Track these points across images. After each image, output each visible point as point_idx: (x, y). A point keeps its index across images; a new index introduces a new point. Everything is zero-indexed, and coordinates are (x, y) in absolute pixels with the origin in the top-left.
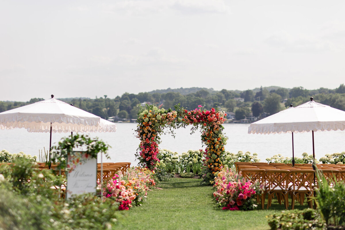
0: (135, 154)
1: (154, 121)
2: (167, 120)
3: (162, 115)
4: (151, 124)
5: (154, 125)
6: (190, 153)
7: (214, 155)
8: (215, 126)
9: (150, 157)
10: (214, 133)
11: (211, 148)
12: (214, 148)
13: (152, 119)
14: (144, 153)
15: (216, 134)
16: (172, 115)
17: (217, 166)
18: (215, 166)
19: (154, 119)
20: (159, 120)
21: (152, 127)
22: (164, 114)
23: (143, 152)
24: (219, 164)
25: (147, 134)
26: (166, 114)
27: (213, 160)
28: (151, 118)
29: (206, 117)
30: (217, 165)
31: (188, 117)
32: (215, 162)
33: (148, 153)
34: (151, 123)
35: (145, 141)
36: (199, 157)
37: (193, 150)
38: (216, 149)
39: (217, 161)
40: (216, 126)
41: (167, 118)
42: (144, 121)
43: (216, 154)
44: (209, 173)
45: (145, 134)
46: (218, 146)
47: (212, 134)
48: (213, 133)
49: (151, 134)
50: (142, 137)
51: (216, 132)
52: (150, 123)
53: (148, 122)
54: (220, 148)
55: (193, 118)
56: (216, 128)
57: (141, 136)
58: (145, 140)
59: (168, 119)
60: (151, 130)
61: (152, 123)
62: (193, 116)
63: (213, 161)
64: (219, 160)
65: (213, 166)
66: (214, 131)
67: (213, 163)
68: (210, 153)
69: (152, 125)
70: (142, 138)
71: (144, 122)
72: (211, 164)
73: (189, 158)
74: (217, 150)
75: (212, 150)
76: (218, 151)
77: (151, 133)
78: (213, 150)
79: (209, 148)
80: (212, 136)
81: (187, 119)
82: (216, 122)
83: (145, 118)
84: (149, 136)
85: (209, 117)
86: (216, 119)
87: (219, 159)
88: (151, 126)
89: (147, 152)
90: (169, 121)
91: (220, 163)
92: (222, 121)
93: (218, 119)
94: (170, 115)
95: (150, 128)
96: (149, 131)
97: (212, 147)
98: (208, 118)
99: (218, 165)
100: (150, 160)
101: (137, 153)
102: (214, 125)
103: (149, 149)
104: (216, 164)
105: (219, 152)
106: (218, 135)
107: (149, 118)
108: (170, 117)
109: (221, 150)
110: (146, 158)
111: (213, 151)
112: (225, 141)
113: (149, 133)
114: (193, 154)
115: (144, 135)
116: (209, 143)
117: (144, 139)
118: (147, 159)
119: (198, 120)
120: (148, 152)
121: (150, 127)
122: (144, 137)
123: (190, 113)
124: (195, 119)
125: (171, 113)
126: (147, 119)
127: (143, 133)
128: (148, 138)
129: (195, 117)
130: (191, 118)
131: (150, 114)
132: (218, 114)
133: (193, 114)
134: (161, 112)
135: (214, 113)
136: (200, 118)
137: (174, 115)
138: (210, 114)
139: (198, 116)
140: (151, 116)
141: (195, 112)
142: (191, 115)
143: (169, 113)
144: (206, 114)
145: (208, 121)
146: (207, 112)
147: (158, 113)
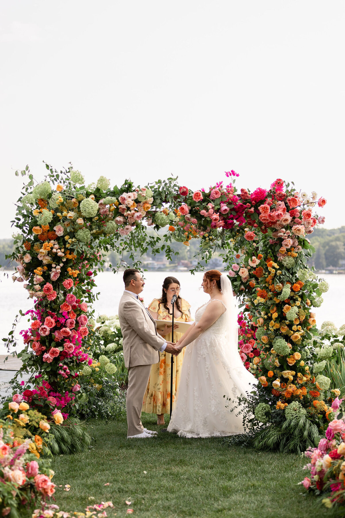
0: (5, 340)
1: (73, 222)
2: (119, 219)
3: (102, 201)
4: (60, 233)
5: (72, 235)
7: (281, 343)
8: (284, 243)
9: (59, 349)
10: (281, 266)
11: (270, 318)
12: (282, 318)
13: (65, 213)
14: (38, 335)
15: (288, 270)
16: (137, 201)
17: (293, 382)
18: (284, 380)
19: (71, 214)
20: (90, 219)
21: (65, 242)
22: (109, 198)
23: (34, 331)
24: (299, 374)
25: (49, 267)
26: (114, 199)
27: (277, 361)
28: (62, 212)
29: (252, 209)
30: (292, 378)
31: (191, 212)
32: (284, 365)
33: (50, 335)
34: (62, 229)
35: (40, 294)
38: (287, 322)
39: (291, 362)
40: (290, 242)
41: (118, 212)
42: (35, 223)
43: (287, 338)
44: (264, 405)
45: (39, 268)
46: (296, 309)
47: (274, 268)
48: (275, 265)
49: (64, 270)
50: (32, 278)
51: (288, 261)
52: (59, 230)
53: (52, 224)
54: (303, 318)
55: (211, 211)
56: (288, 250)
57: (27, 275)
58: (40, 290)
59: (122, 215)
60: (60, 254)
61: (65, 230)
62: (210, 206)
63: (277, 363)
64: (299, 361)
65: (277, 382)
66: (280, 258)
67: (276, 368)
68: (266, 334)
69: (66, 238)
70: (31, 281)
71: (37, 225)
72: (271, 373)
74: (290, 326)
75: (273, 325)
76: (294, 328)
77: (62, 265)
78: (278, 325)
79: (264, 319)
80: (272, 275)
81: (189, 216)
82: (288, 227)
83: (40, 213)
84: (57, 273)
85: (265, 209)
86: (288, 216)
87: (298, 356)
88: (60, 240)
89: (47, 333)
90: (125, 223)
91: (303, 371)
92: (309, 223)
93: (294, 218)
94: (130, 200)
95: (57, 246)
96: (56, 259)
97: (275, 315)
98: (259, 213)
99: (295, 377)
100: (56, 360)
101: (11, 333)
102: (281, 240)
103: (53, 321)
104: (289, 374)
105: (298, 331)
106: (293, 274)
107: (56, 210)
108: (128, 209)
109: (304, 323)
110: (43, 354)
111: (278, 330)
112: (319, 294)
113: (54, 266)
115: (39, 271)
116: (262, 300)
117: (38, 287)
118: (46, 355)
119: (224, 219)
120: (53, 330)
121: (59, 243)
122: (38, 278)
123: (197, 195)
124: (216, 216)
125: (133, 195)
126: (47, 215)
127: (35, 263)
128: (53, 283)
129: (217, 211)
130: (203, 212)
131: (58, 198)
132: (294, 201)
133: (207, 198)
134: (98, 190)
135: (283, 198)
136: (234, 213)
137: (144, 201)
138: (269, 200)
139: (224, 207)
140: (62, 204)
141: (217, 193)
142: (203, 201)
143: (125, 195)
144: (253, 199)
145: (260, 224)
146: (256, 193)
147: (88, 195)
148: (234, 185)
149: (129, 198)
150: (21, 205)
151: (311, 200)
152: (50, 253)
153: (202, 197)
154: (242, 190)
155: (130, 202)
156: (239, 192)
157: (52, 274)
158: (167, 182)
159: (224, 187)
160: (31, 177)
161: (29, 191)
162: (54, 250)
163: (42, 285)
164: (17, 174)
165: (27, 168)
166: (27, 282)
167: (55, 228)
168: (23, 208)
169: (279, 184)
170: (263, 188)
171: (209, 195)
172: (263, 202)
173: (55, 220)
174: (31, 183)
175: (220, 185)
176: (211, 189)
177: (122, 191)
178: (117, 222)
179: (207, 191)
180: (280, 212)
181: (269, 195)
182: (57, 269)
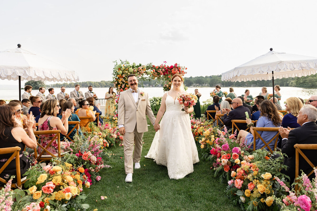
1: (127, 74)
2: (138, 73)
3: (134, 69)
6: (154, 98)
13: (125, 72)
16: (142, 69)
19: (127, 72)
21: (125, 79)
22: (136, 68)
25: (122, 85)
29: (170, 70)
31: (155, 71)
36: (160, 101)
37: (156, 97)
41: (138, 71)
49: (125, 85)
50: (118, 87)
52: (124, 76)
53: (122, 74)
55: (160, 71)
60: (124, 81)
61: (125, 76)
69: (126, 78)
70: (117, 88)
71: (118, 75)
73: (153, 101)
77: (125, 84)
81: (155, 72)
83: (119, 72)
84: (123, 86)
85: (173, 70)
90: (140, 74)
92: (183, 74)
93: (180, 72)
95: (123, 80)
96: (123, 83)
98: (172, 71)
107: (123, 71)
113: (123, 84)
114: (156, 99)
115: (119, 86)
117: (119, 89)
119: (163, 73)
122: (119, 87)
123: (157, 67)
124: (161, 72)
125: (141, 67)
126: (121, 72)
127: (118, 84)
128: (123, 88)
129: (162, 71)
130: (158, 71)
131: (123, 68)
132: (180, 68)
133: (159, 68)
134: (133, 66)
135: (177, 68)
136: (166, 71)
137: (144, 69)
138: (174, 68)
139: (163, 70)
140: (124, 69)
141: (161, 67)
142: (158, 68)
143: (139, 67)
144: (170, 68)
145: (172, 74)
146: (171, 66)
147: (131, 67)
148: (165, 65)
149: (141, 68)
150: (114, 70)
151: (184, 68)
152: (122, 81)
153: (158, 67)
154: (168, 66)
155: (141, 69)
156: (167, 66)
157: (122, 86)
158: (150, 64)
159: (163, 65)
160: (117, 63)
161: (116, 66)
162: (123, 81)
163: (120, 89)
164: (113, 62)
165: (116, 61)
166: (116, 88)
167: (123, 75)
168: (115, 71)
169: (176, 64)
170: (173, 65)
171: (160, 67)
172: (172, 68)
173: (123, 73)
174: (117, 64)
175: (162, 65)
176: (160, 66)
177: (139, 66)
178: (138, 74)
179: (159, 66)
180: (176, 71)
181: (174, 67)
182: (123, 85)
